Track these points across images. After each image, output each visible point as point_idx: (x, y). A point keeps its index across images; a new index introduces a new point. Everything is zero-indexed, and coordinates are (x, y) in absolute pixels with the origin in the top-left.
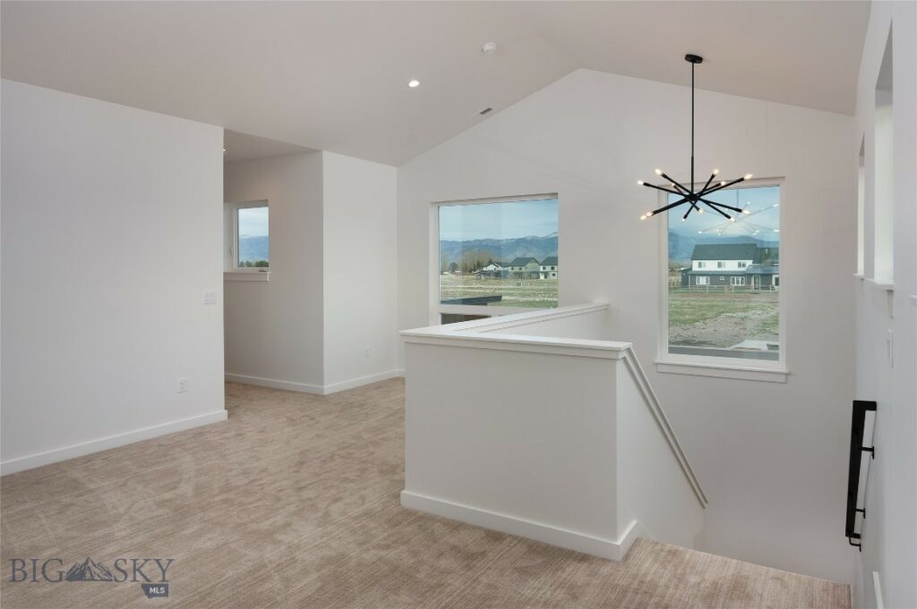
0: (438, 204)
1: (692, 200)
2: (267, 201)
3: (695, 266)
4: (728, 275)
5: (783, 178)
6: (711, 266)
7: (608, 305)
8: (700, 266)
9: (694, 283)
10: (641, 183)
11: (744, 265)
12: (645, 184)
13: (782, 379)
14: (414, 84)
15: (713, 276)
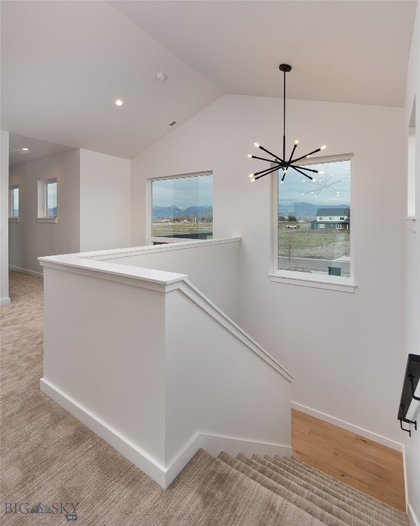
0: (152, 180)
1: (285, 166)
2: (56, 179)
3: (318, 219)
4: (334, 223)
5: (352, 154)
6: (326, 219)
7: (241, 238)
8: (320, 219)
9: (317, 227)
10: (250, 156)
11: (343, 219)
12: (253, 157)
13: (352, 290)
14: (119, 103)
15: (327, 224)
